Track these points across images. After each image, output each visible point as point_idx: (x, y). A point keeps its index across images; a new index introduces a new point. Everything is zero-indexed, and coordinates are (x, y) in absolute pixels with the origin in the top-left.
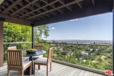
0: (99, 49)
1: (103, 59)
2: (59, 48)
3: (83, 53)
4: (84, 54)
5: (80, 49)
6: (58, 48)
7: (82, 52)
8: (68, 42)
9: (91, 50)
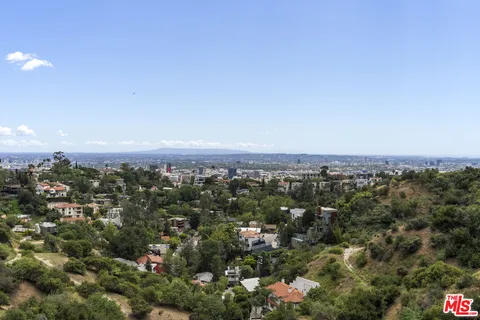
0: (341, 206)
1: (350, 267)
2: (95, 207)
3: (251, 232)
4: (256, 239)
5: (235, 210)
6: (88, 212)
7: (243, 229)
8: (169, 165)
9: (297, 213)
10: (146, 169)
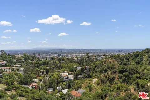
1: (95, 85)
2: (15, 68)
3: (65, 75)
5: (60, 67)
6: (13, 70)
7: (63, 74)
8: (39, 53)
9: (79, 68)
10: (32, 54)
